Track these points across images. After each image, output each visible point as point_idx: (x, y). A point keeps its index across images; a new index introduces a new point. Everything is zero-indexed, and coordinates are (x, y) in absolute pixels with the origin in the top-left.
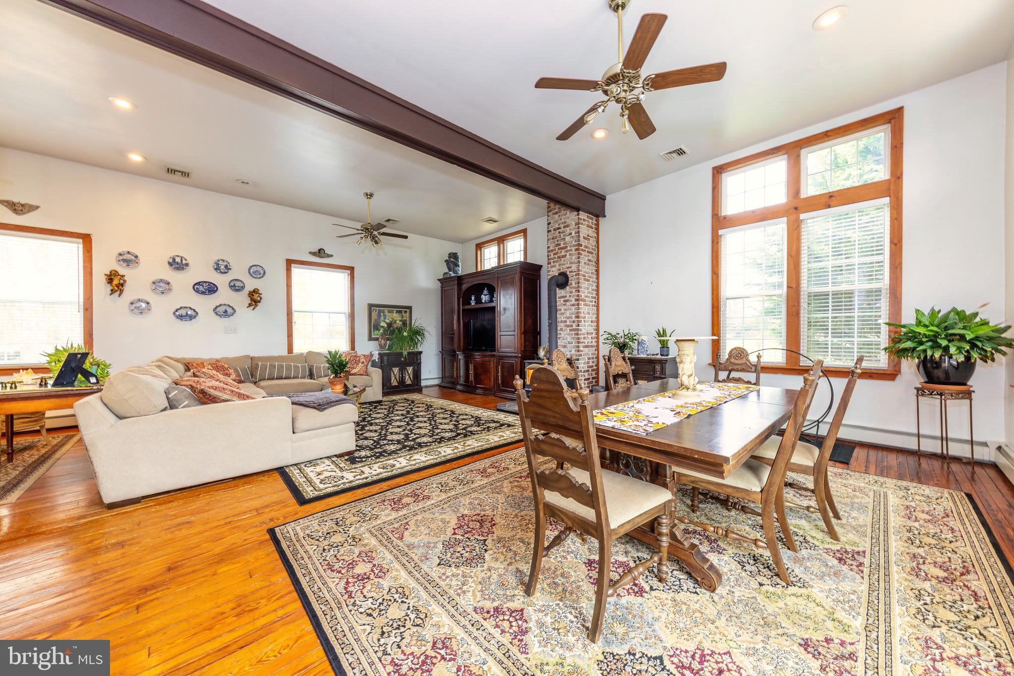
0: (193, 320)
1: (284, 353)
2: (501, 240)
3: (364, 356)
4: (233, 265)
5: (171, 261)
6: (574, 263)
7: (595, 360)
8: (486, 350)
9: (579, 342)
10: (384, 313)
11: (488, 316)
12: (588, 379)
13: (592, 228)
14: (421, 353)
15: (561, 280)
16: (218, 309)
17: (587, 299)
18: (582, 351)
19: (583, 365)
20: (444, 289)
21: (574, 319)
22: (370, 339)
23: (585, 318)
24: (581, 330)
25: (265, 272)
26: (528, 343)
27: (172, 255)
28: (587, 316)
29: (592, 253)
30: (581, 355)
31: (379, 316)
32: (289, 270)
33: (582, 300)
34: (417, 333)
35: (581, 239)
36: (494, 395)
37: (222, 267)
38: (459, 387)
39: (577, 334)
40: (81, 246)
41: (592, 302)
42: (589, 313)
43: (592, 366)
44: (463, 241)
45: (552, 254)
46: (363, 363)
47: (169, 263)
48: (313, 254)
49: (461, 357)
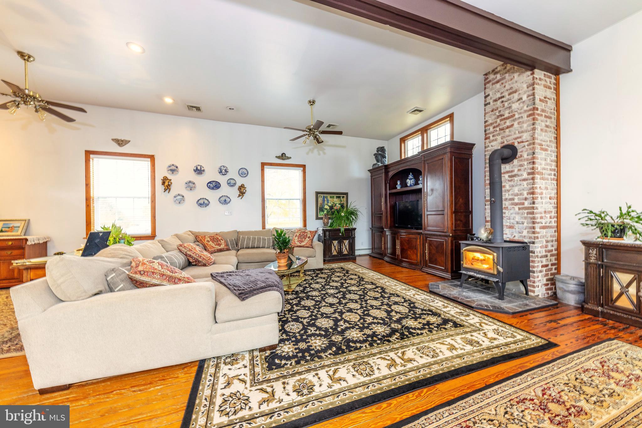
0: (207, 207)
1: (260, 228)
2: (424, 130)
3: (311, 232)
4: (229, 170)
5: (195, 168)
6: (526, 131)
7: (555, 243)
8: (412, 228)
9: (534, 223)
10: (327, 198)
11: (412, 198)
12: (547, 266)
13: (550, 88)
14: (355, 229)
15: (507, 152)
16: (221, 199)
17: (544, 171)
18: (538, 233)
19: (539, 249)
20: (373, 177)
21: (525, 195)
22: (317, 218)
23: (542, 194)
24: (537, 208)
25: (248, 173)
26: (458, 222)
27: (195, 165)
28: (544, 192)
29: (550, 118)
30: (537, 238)
31: (324, 201)
32: (263, 170)
33: (538, 173)
34: (353, 213)
35: (537, 101)
36: (421, 270)
37: (223, 171)
38: (386, 259)
39: (533, 213)
40: (149, 163)
41: (550, 175)
42: (547, 188)
43: (552, 251)
44: (388, 138)
45: (491, 128)
46: (309, 237)
47: (194, 170)
48: (278, 157)
49: (388, 233)
